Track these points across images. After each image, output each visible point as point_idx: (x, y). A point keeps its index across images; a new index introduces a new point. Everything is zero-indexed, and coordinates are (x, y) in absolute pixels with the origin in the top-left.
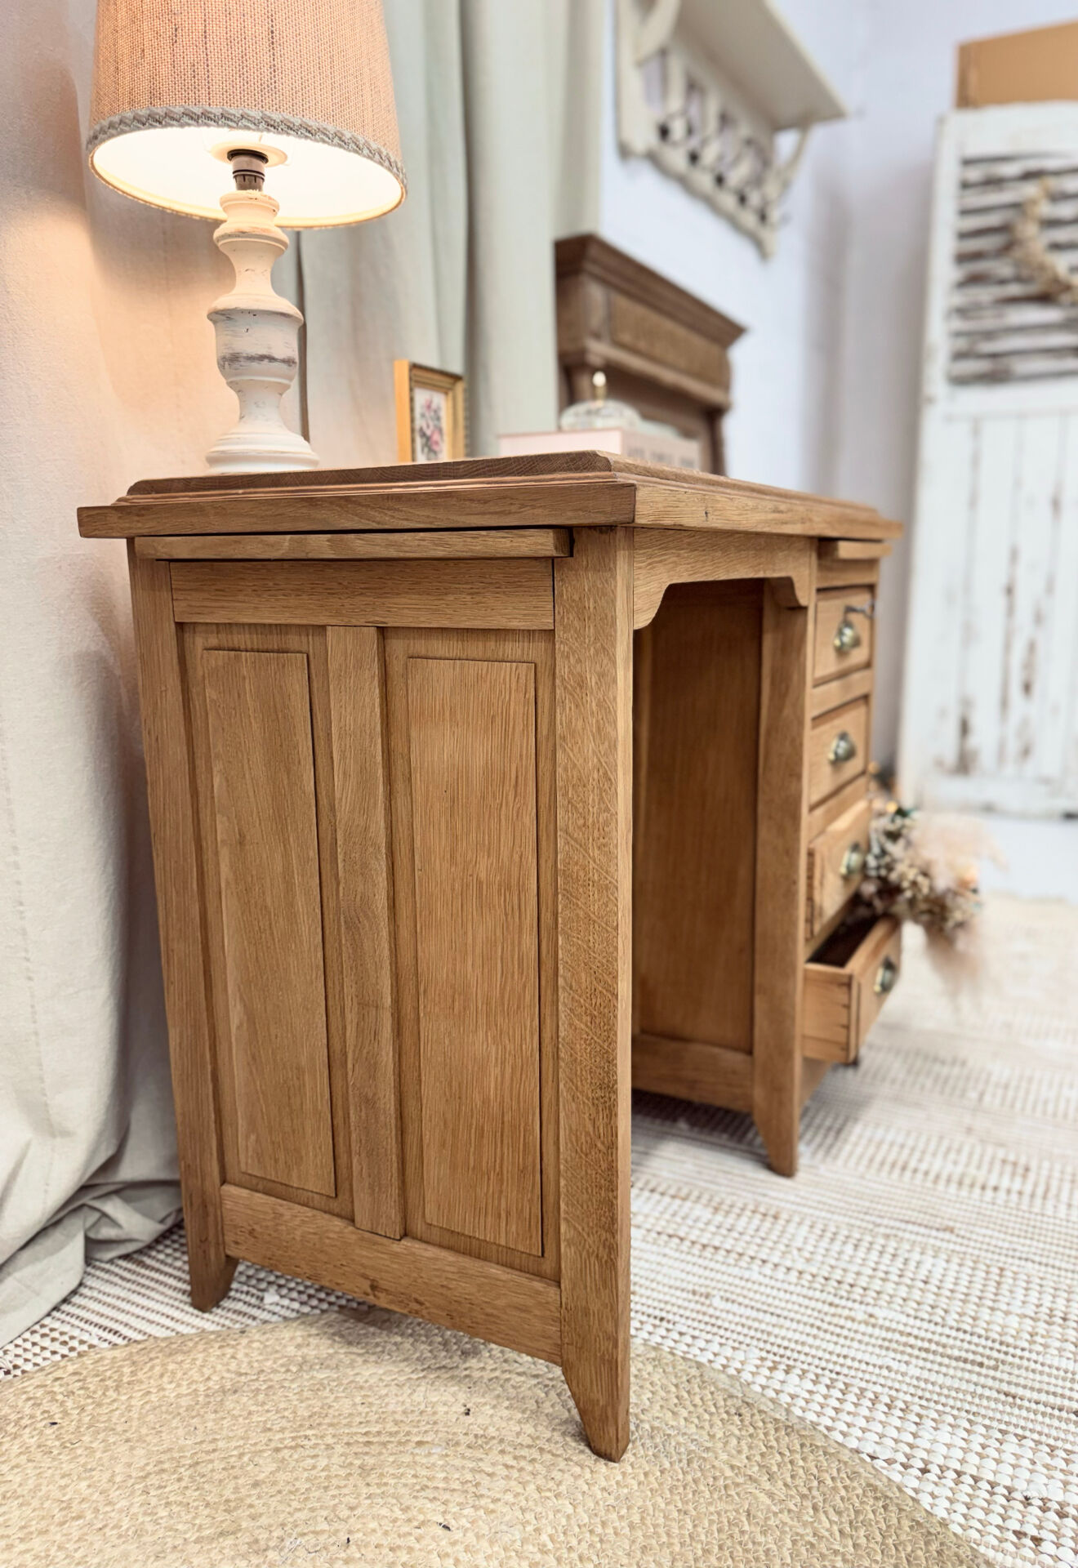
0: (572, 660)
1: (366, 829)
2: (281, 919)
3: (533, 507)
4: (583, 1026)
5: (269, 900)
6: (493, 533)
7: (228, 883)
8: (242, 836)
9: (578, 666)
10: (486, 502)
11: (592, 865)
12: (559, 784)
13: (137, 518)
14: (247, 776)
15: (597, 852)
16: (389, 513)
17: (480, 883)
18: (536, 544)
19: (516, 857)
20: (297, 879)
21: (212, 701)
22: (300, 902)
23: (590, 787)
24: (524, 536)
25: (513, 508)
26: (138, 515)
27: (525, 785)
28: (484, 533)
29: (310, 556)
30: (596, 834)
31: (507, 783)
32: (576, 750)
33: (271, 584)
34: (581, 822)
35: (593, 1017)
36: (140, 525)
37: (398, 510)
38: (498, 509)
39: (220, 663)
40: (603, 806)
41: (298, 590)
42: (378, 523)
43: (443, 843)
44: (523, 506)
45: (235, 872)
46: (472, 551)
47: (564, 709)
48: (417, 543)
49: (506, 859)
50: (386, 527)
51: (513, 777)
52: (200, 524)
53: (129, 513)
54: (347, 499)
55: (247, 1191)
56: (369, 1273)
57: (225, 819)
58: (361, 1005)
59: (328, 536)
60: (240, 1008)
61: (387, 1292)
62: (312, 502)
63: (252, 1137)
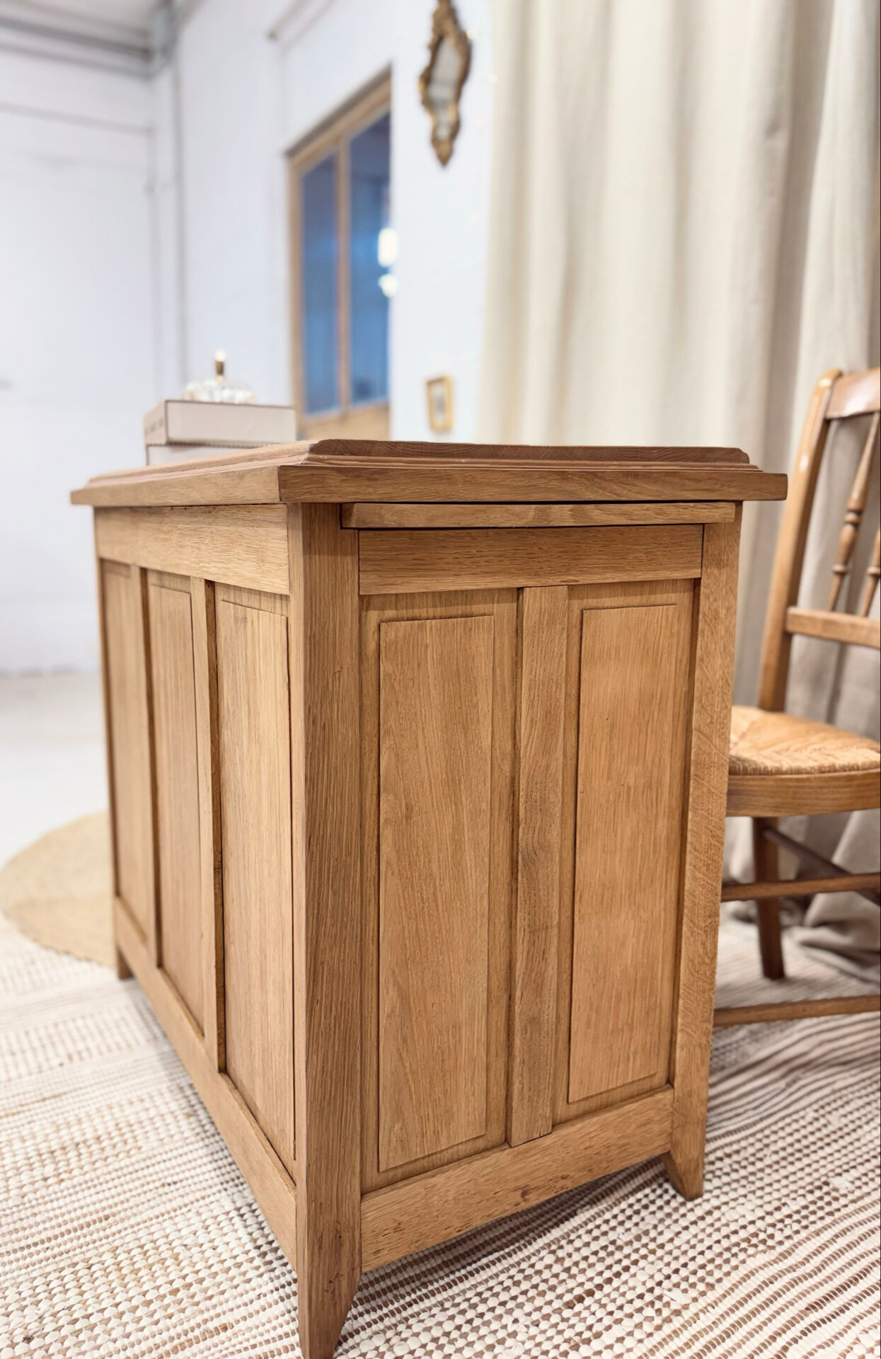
0: (711, 599)
1: (547, 767)
2: (447, 881)
3: (729, 486)
4: (701, 876)
5: (435, 867)
6: (698, 505)
7: (388, 863)
8: (409, 808)
9: (715, 604)
10: (699, 481)
11: (715, 751)
12: (696, 694)
13: (368, 483)
14: (421, 746)
15: (718, 740)
16: (628, 487)
17: (629, 788)
18: (725, 514)
19: (657, 761)
20: (467, 834)
21: (387, 674)
22: (469, 859)
23: (716, 693)
24: (717, 508)
25: (717, 487)
26: (369, 479)
27: (667, 701)
28: (692, 504)
29: (551, 524)
30: (718, 727)
31: (654, 702)
32: (709, 666)
33: (474, 551)
34: (709, 721)
35: (708, 865)
36: (371, 490)
37: (634, 485)
38: (707, 487)
39: (401, 634)
40: (723, 705)
41: (500, 556)
42: (618, 495)
43: (602, 763)
44: (723, 485)
45: (398, 851)
46: (682, 519)
47: (704, 636)
48: (643, 512)
49: (649, 763)
50: (623, 499)
51: (659, 696)
52: (445, 491)
53: (357, 477)
54: (594, 474)
55: (388, 1188)
56: (521, 1183)
57: (391, 797)
58: (533, 932)
59: (571, 506)
60: (393, 993)
61: (537, 1188)
62: (563, 475)
63: (397, 1126)
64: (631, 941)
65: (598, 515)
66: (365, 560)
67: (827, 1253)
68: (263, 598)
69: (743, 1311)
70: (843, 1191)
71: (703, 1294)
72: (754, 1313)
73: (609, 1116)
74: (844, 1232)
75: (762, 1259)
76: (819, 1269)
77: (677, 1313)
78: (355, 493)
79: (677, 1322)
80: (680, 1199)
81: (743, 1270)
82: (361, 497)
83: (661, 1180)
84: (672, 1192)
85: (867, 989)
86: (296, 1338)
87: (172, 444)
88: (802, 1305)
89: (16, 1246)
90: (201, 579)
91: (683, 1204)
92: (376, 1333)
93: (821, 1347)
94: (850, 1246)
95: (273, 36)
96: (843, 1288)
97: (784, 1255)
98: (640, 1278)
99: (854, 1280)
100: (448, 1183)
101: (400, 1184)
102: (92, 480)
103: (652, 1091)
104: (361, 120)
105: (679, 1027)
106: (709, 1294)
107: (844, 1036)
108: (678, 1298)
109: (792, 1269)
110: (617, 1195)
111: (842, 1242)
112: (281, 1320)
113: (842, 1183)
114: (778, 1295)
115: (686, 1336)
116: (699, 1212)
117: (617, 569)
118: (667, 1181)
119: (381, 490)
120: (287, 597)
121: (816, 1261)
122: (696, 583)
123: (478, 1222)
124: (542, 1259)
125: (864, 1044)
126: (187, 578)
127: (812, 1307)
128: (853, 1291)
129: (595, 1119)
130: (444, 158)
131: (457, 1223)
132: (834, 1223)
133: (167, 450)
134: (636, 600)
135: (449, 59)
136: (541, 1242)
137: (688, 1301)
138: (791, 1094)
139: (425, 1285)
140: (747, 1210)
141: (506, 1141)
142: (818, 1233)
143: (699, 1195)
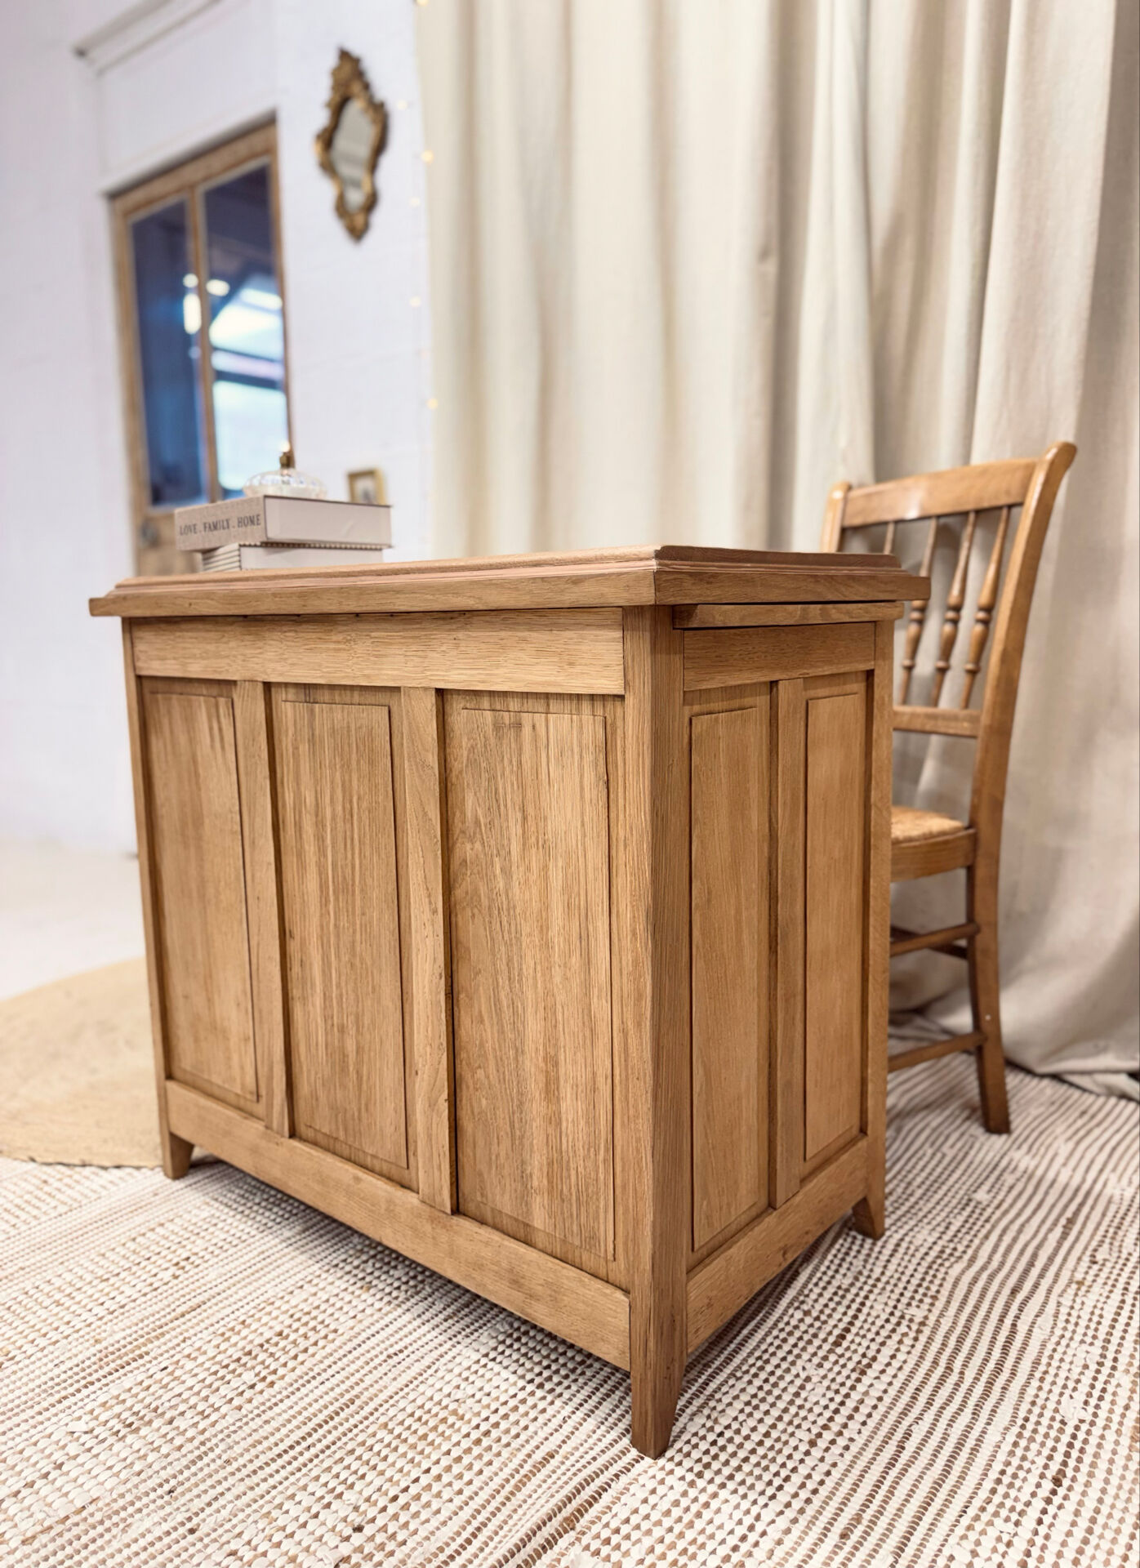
0: (877, 689)
2: (733, 960)
3: (902, 588)
4: (878, 936)
5: (725, 947)
7: (697, 946)
8: (710, 893)
9: (882, 692)
11: (884, 822)
12: (874, 772)
14: (716, 833)
15: (885, 812)
17: (836, 861)
19: (850, 834)
20: (745, 914)
21: (696, 766)
22: (746, 937)
23: (884, 771)
25: (895, 589)
30: (885, 801)
31: (848, 782)
32: (880, 747)
34: (881, 796)
35: (882, 926)
39: (704, 727)
40: (888, 781)
45: (703, 935)
47: (877, 721)
49: (847, 838)
51: (850, 776)
54: (832, 577)
55: (701, 1267)
56: (782, 1244)
57: (699, 883)
58: (787, 1001)
59: (819, 606)
60: (701, 1071)
61: (792, 1246)
62: (816, 579)
63: (705, 1203)
64: (839, 1001)
65: (836, 614)
66: (689, 658)
67: (1002, 1249)
68: (551, 702)
69: (968, 1309)
70: (985, 1203)
71: (932, 1305)
72: (977, 1307)
73: (831, 1169)
74: (1004, 1231)
75: (958, 1268)
76: (1002, 1264)
77: (922, 1324)
78: (701, 595)
79: (927, 1331)
80: (869, 1241)
81: (950, 1280)
82: (702, 599)
83: (846, 1230)
84: (860, 1237)
85: (909, 1045)
86: (626, 1441)
87: (270, 545)
88: (1006, 1291)
89: (270, 1455)
90: (426, 689)
91: (874, 1244)
92: (694, 1414)
93: (1037, 1316)
94: (1015, 1240)
95: (81, 53)
96: (1026, 1272)
97: (972, 1260)
98: (879, 1307)
99: (1031, 1264)
100: (739, 1252)
101: (707, 1261)
102: (119, 587)
103: (852, 1142)
104: (225, 170)
105: (870, 1077)
106: (937, 1303)
107: (915, 1086)
108: (919, 1314)
109: (983, 1268)
110: (822, 1249)
111: (1007, 1239)
112: (599, 1432)
113: (982, 1196)
114: (985, 1290)
115: (939, 1339)
116: (890, 1246)
117: (830, 662)
118: (850, 1229)
119: (713, 593)
120: (622, 697)
121: (998, 1258)
122: (869, 675)
123: (758, 1288)
124: (792, 1316)
125: (932, 1089)
126: (398, 689)
127: (1014, 1292)
128: (1035, 1272)
129: (823, 1174)
130: (357, 232)
131: (745, 1292)
132: (993, 1227)
133: (261, 551)
134: (835, 690)
135: (357, 124)
136: (784, 1302)
137: (926, 1313)
138: (904, 1140)
139: (707, 1366)
140: (924, 1236)
141: (771, 1205)
142: (986, 1237)
143: (882, 1234)
